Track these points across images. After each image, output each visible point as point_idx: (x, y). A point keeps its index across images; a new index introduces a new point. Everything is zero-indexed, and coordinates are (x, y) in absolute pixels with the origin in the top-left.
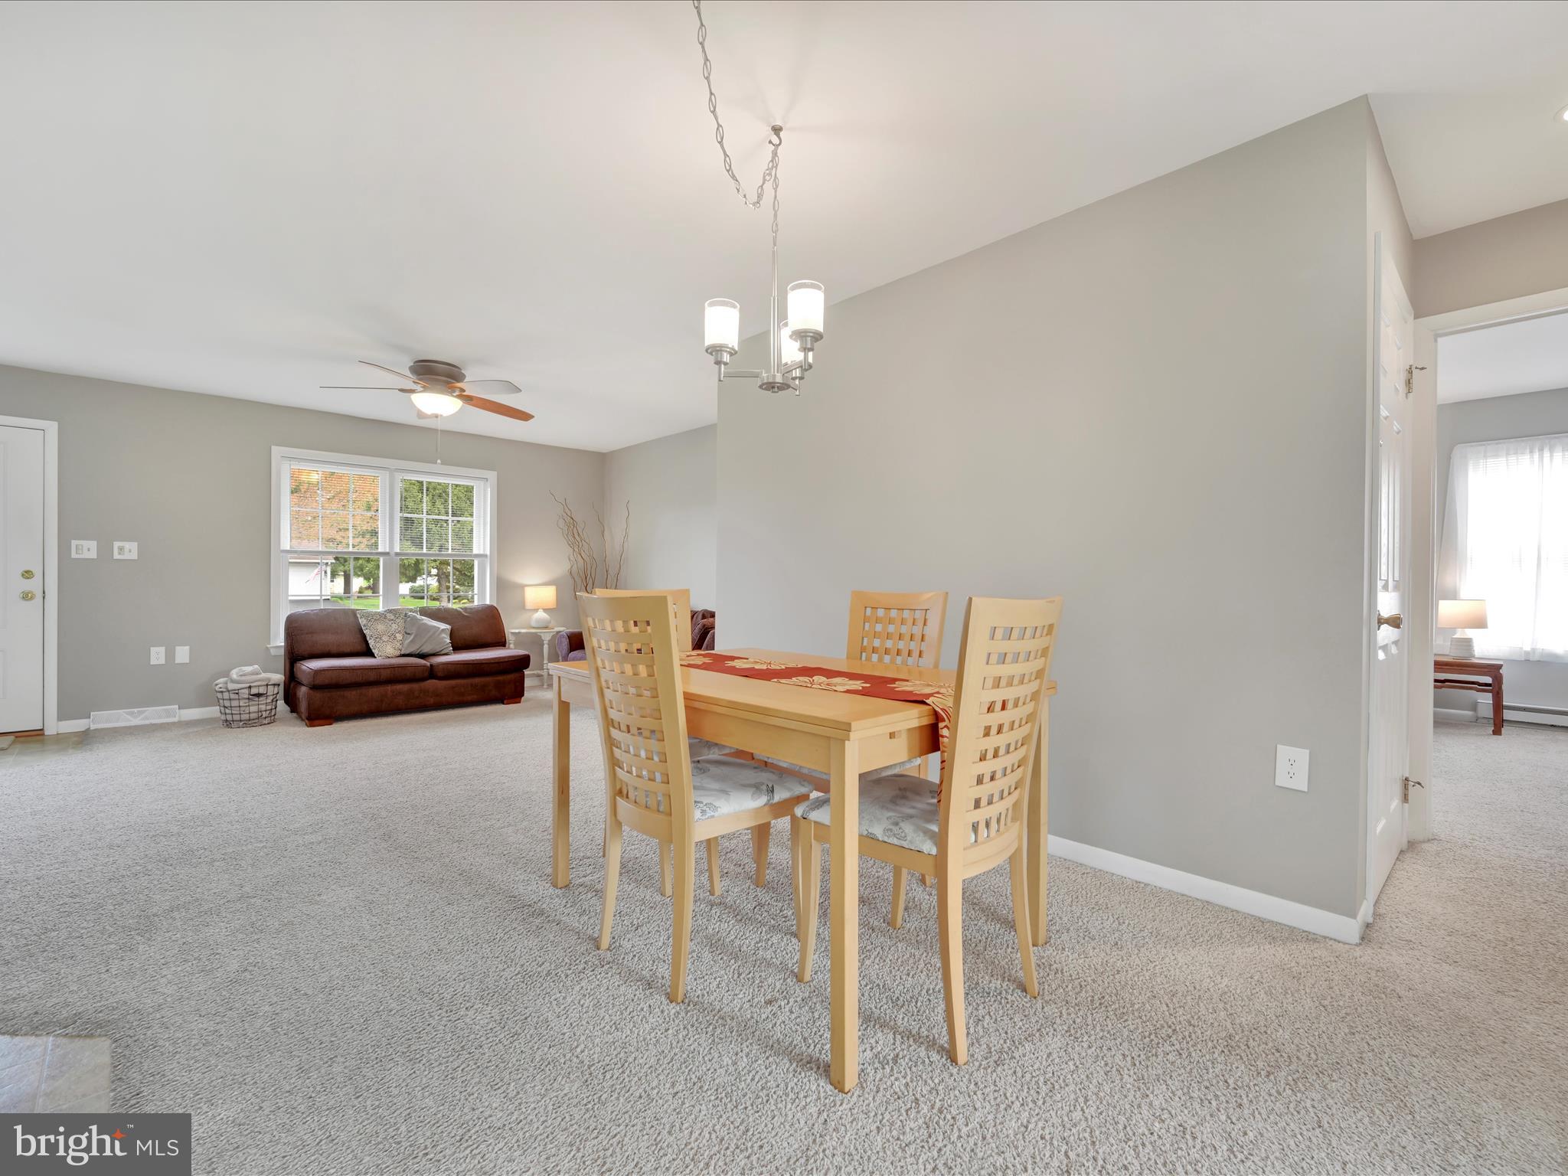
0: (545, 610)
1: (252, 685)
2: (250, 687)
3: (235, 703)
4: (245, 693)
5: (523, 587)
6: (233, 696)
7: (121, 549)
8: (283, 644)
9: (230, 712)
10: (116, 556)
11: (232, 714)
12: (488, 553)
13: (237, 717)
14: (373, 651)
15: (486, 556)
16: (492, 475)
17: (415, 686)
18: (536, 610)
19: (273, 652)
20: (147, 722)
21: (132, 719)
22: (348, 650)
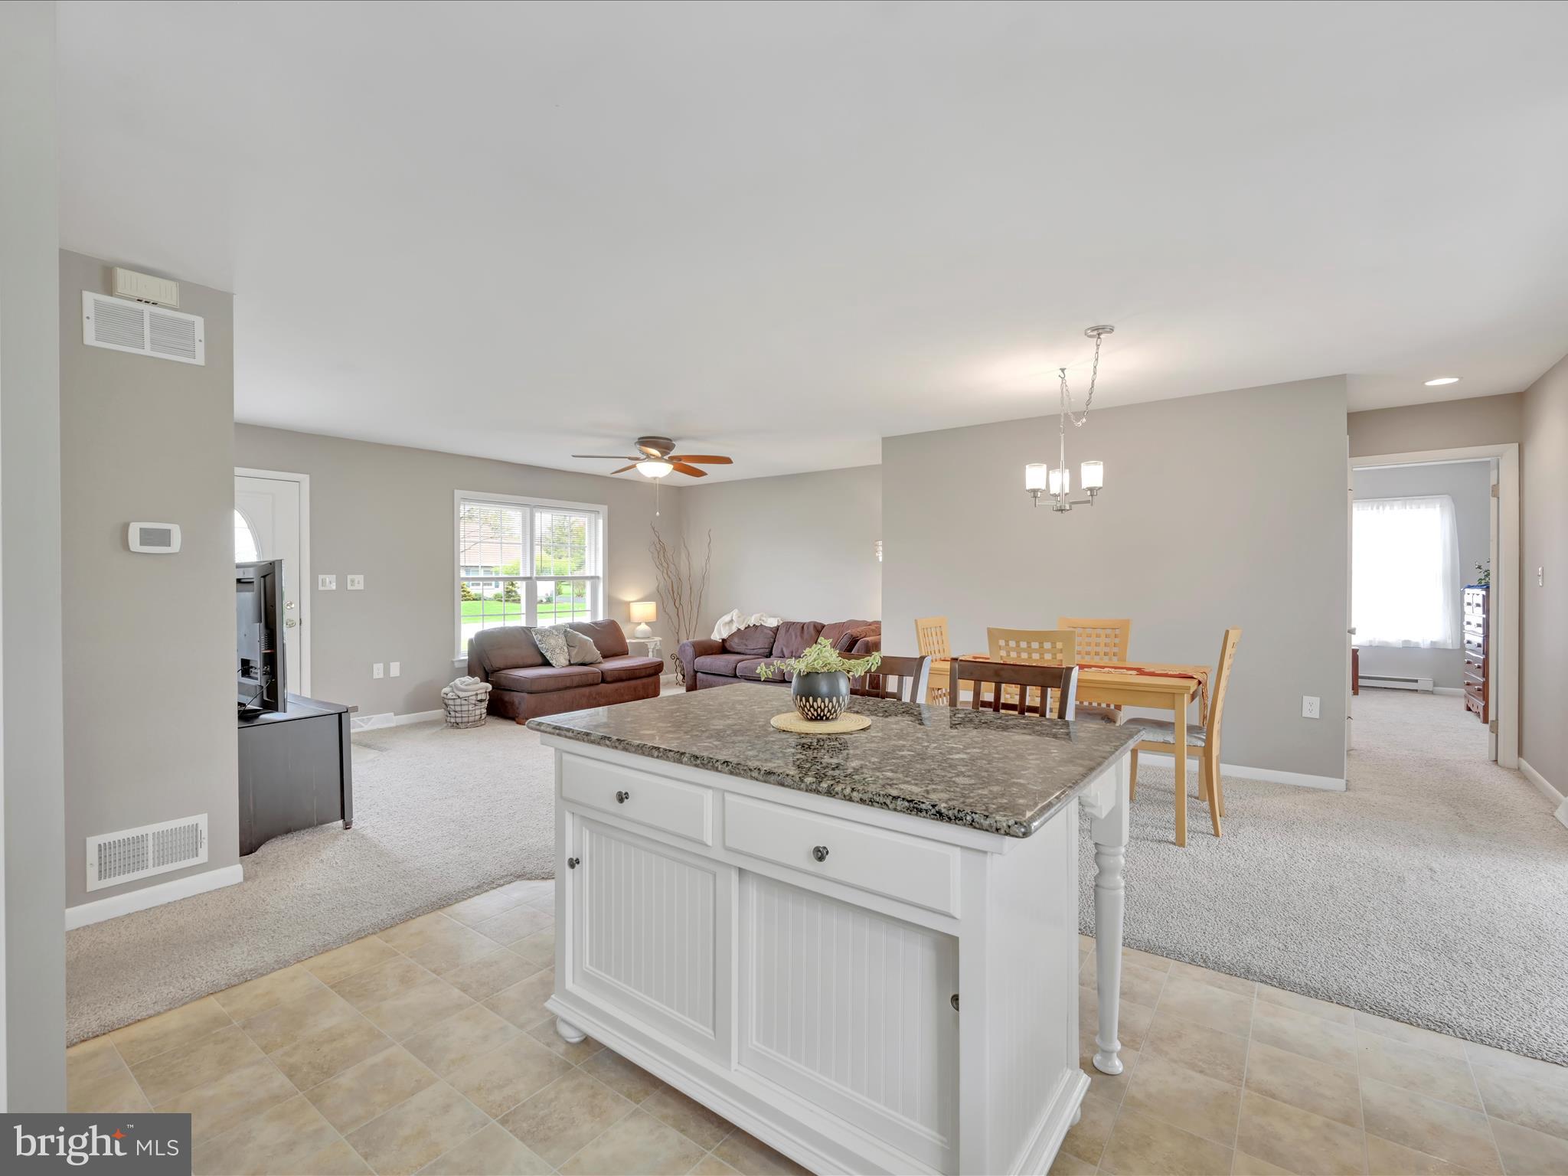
0: (647, 624)
1: (478, 692)
2: (477, 694)
3: (465, 708)
4: (473, 699)
5: (628, 604)
6: (464, 702)
7: (353, 581)
8: (467, 658)
9: (460, 715)
10: (349, 587)
11: (462, 717)
12: (600, 574)
13: (465, 720)
14: (551, 661)
15: (598, 578)
16: (604, 509)
17: (593, 689)
18: (640, 624)
19: (457, 665)
20: (375, 727)
21: (363, 725)
22: (529, 662)
